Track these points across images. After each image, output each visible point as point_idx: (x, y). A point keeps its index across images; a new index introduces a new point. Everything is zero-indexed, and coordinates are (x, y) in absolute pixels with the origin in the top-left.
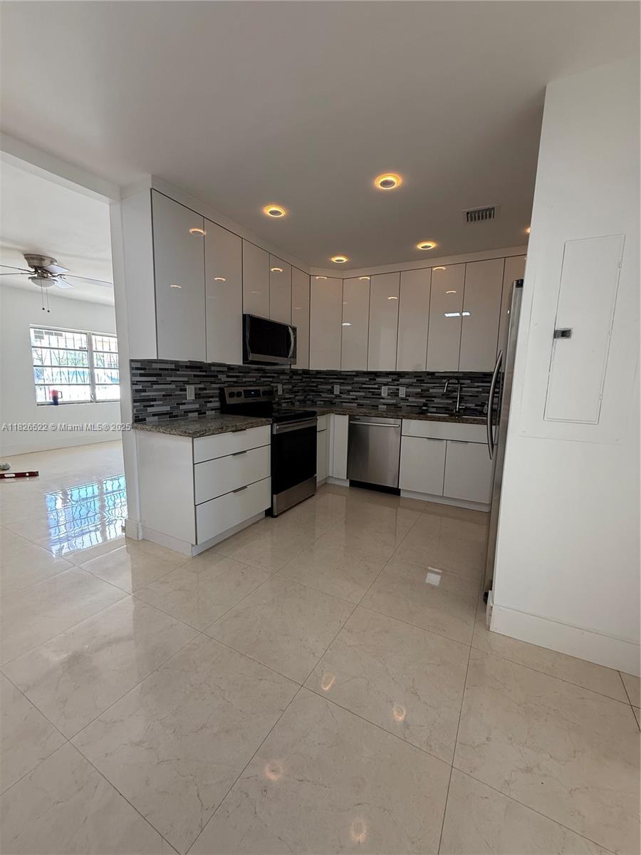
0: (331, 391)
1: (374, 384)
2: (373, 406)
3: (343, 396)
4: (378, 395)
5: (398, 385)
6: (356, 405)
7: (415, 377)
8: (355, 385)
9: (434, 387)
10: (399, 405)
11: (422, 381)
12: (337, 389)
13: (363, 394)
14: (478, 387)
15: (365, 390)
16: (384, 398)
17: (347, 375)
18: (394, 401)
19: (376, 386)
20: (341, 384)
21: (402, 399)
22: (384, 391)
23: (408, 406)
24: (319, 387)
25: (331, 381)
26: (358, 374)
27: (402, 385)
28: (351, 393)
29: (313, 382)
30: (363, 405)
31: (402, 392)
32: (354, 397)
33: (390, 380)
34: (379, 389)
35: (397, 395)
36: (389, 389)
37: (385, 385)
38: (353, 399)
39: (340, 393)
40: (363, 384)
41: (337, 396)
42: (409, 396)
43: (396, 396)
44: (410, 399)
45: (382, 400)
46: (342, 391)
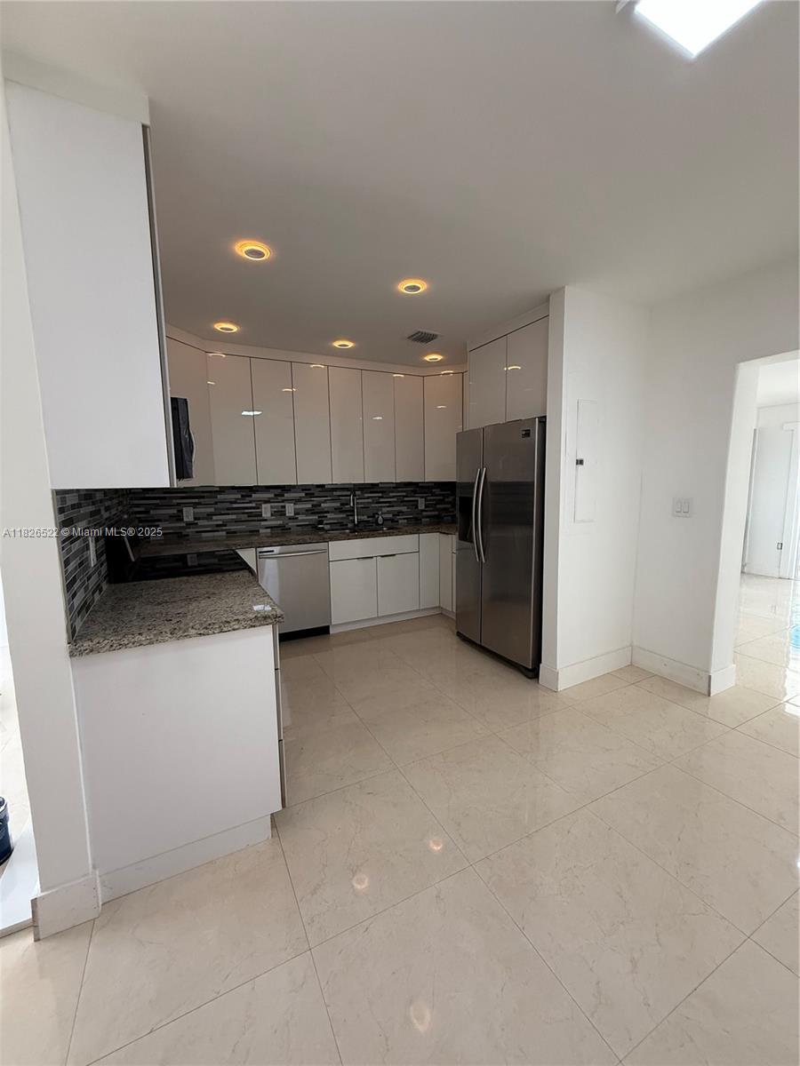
0: (179, 518)
1: (250, 502)
2: (250, 531)
3: (201, 523)
4: (256, 516)
5: (283, 501)
6: (224, 533)
7: (303, 490)
8: (219, 506)
9: (325, 502)
10: (287, 527)
11: (312, 495)
12: (189, 514)
13: (234, 517)
14: (368, 498)
15: (236, 511)
16: (266, 520)
17: (203, 492)
18: (280, 522)
19: (253, 505)
20: (195, 505)
21: (290, 518)
22: (266, 511)
23: (298, 526)
24: (152, 512)
25: (175, 501)
26: (223, 490)
27: (289, 501)
28: (214, 518)
29: (138, 506)
30: (235, 532)
31: (290, 509)
32: (221, 523)
33: (272, 496)
34: (258, 508)
35: (283, 513)
36: (272, 507)
37: (266, 502)
38: (218, 526)
39: (195, 519)
40: (232, 503)
41: (189, 525)
42: (298, 514)
43: (281, 515)
44: (300, 517)
45: (263, 523)
46: (197, 516)
